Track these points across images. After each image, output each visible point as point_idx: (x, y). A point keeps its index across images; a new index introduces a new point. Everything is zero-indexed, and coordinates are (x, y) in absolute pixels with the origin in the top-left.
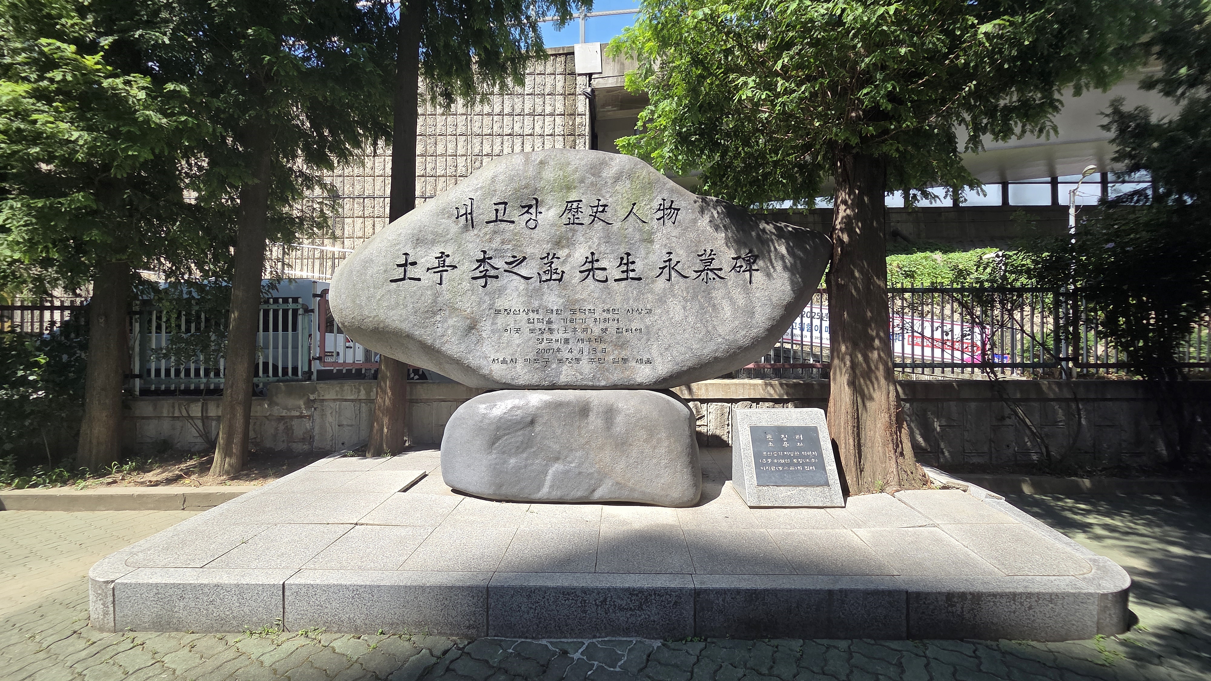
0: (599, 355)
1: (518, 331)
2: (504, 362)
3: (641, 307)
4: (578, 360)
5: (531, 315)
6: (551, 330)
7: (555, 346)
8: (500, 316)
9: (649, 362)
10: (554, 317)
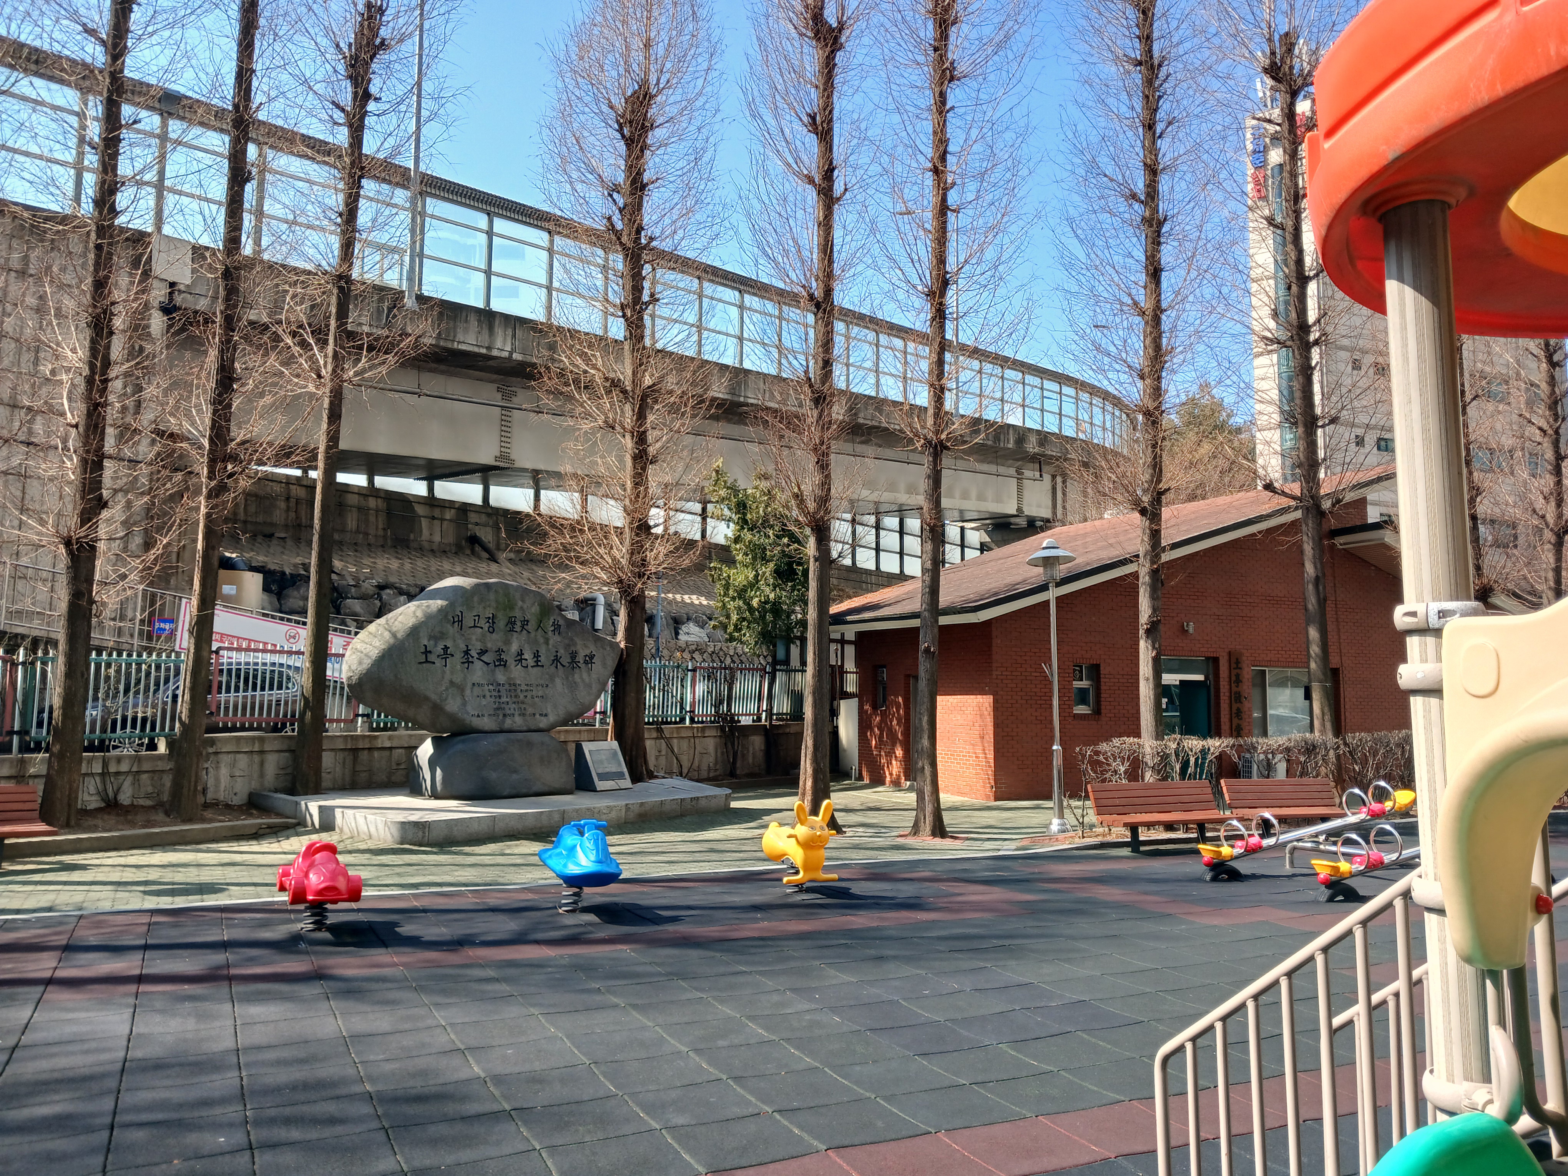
0: (523, 711)
1: (484, 697)
2: (478, 716)
3: (543, 682)
4: (513, 715)
5: (491, 687)
6: (500, 697)
7: (502, 706)
8: (475, 687)
9: (546, 715)
10: (501, 688)
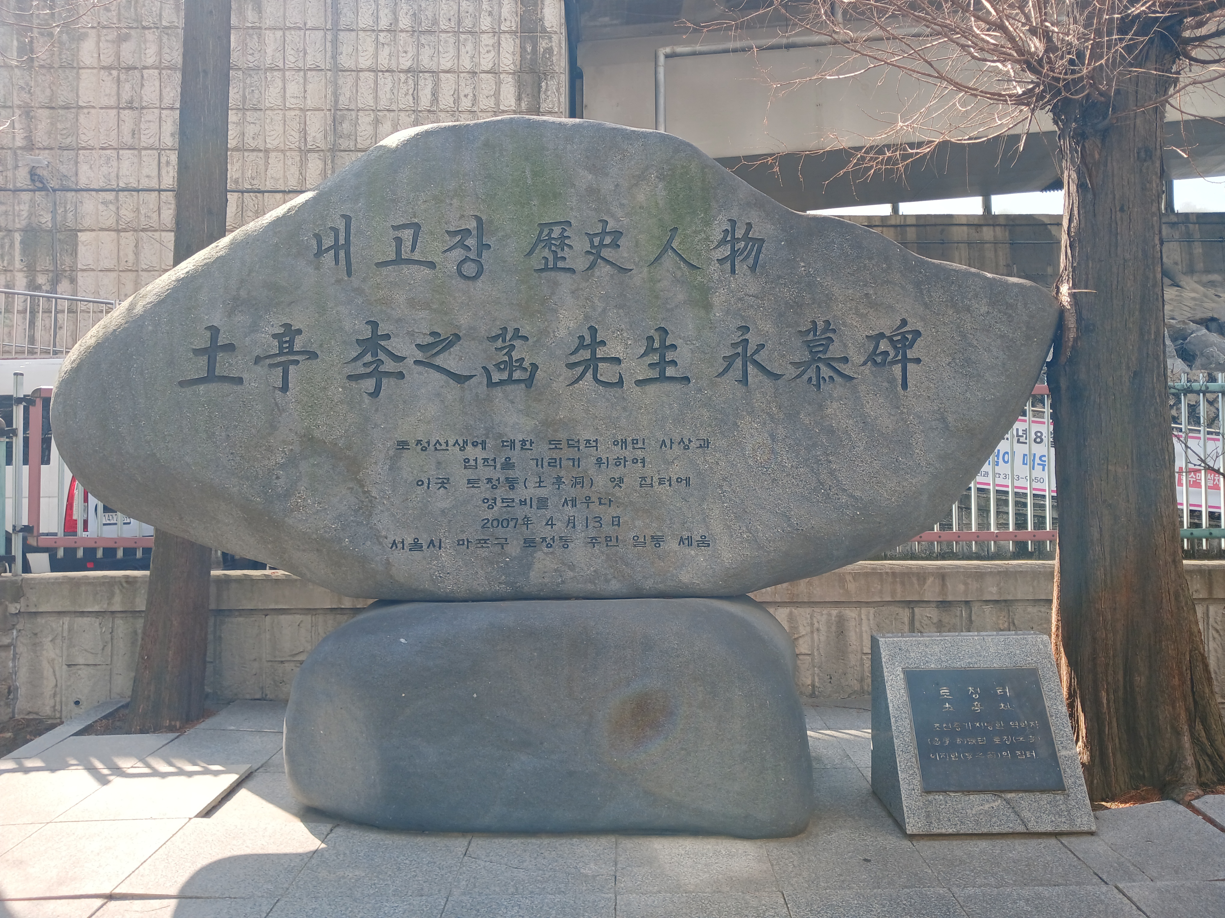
0: (608, 529)
1: (444, 483)
2: (416, 546)
3: (687, 434)
4: (565, 542)
5: (472, 452)
6: (511, 483)
7: (520, 512)
8: (405, 454)
9: (704, 542)
10: (516, 455)
